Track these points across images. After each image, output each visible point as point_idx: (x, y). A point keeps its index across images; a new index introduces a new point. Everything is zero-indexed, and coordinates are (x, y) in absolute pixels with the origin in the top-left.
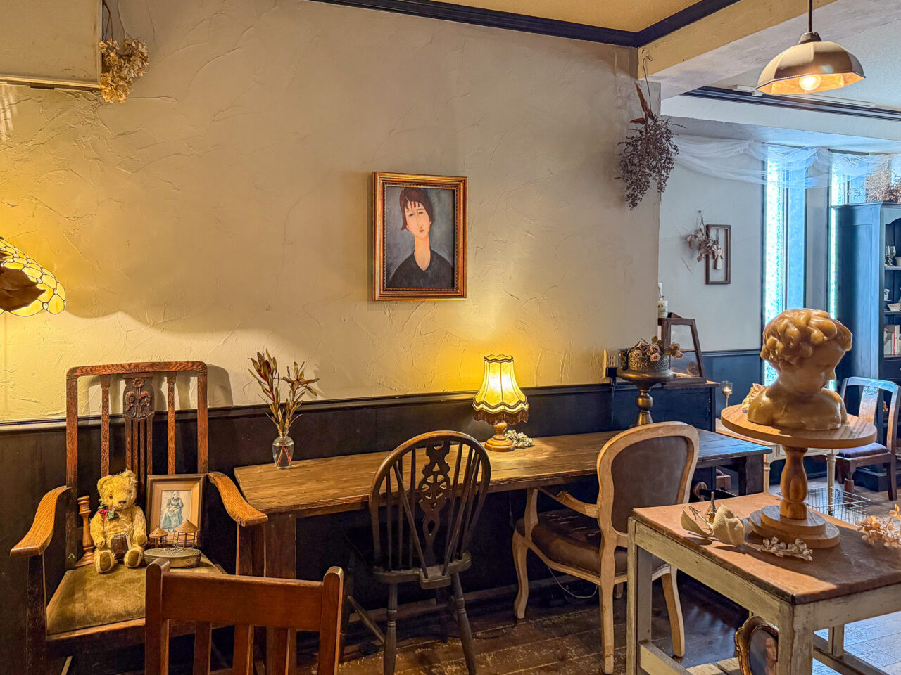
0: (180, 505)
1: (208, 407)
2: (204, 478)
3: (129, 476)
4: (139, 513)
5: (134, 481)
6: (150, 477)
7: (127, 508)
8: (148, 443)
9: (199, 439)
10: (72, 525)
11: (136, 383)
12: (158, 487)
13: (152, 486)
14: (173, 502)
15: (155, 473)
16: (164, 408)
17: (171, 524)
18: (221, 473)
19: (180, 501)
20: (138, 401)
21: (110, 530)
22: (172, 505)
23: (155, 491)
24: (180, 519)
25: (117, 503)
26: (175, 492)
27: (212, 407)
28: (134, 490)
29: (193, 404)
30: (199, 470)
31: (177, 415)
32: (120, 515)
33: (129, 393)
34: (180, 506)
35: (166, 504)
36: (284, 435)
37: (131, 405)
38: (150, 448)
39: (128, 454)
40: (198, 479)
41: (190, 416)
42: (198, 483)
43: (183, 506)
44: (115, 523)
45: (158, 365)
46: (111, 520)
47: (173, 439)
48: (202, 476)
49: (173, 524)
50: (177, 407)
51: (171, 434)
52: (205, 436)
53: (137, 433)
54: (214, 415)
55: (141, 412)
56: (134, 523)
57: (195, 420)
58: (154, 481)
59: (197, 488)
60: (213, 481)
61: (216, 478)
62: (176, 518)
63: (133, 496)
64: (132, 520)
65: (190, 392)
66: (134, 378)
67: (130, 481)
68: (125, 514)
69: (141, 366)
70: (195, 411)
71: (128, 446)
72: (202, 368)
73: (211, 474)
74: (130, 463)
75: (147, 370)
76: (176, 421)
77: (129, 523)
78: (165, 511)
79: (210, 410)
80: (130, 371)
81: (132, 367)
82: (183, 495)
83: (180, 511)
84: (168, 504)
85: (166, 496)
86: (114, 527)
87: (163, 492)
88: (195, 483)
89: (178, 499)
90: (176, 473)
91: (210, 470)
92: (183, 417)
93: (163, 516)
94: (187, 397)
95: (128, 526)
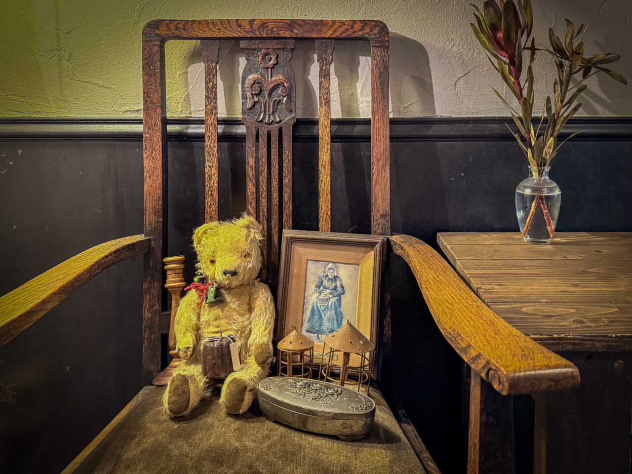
0: (339, 289)
1: (391, 116)
2: (383, 244)
3: (248, 227)
4: (263, 297)
5: (257, 235)
6: (288, 233)
7: (242, 285)
8: (285, 170)
9: (375, 171)
10: (152, 306)
11: (263, 59)
12: (300, 252)
13: (288, 248)
14: (326, 282)
15: (296, 226)
16: (313, 111)
17: (321, 325)
18: (414, 239)
19: (338, 284)
20: (266, 93)
21: (208, 324)
22: (326, 288)
23: (295, 259)
24: (339, 317)
25: (220, 274)
26: (330, 265)
27: (397, 116)
28: (255, 253)
29: (364, 109)
30: (374, 229)
31: (335, 127)
32: (228, 298)
33: (251, 77)
34: (338, 292)
35: (314, 286)
36: (540, 173)
37: (256, 99)
38: (287, 180)
39: (251, 188)
40: (372, 245)
41: (358, 130)
42: (373, 252)
43: (343, 293)
44: (217, 311)
45: (300, 26)
46: (212, 305)
47: (328, 167)
48: (379, 239)
49: (326, 325)
50: (336, 113)
51: (324, 156)
52: (384, 166)
53: (265, 150)
54: (402, 130)
55: (273, 113)
56: (253, 314)
57: (367, 139)
58: (292, 240)
59: (370, 261)
60: (399, 252)
61: (405, 246)
62: (331, 313)
63: (253, 263)
64: (250, 310)
65: (359, 86)
66: (260, 50)
67: (248, 236)
68: (239, 296)
69: (271, 26)
70: (367, 122)
71: (250, 173)
72: (380, 32)
73: (396, 239)
74: (254, 205)
75: (282, 34)
76: (334, 138)
77: (242, 315)
78: (313, 298)
79: (393, 122)
80: (251, 35)
81: (255, 27)
82: (344, 272)
83: (339, 301)
84: (318, 287)
85: (314, 271)
86: (216, 319)
87: (310, 262)
88: (367, 253)
89: (336, 278)
90: (333, 230)
91: (394, 230)
92: (347, 130)
93: (309, 307)
94: (353, 95)
95: (241, 319)
